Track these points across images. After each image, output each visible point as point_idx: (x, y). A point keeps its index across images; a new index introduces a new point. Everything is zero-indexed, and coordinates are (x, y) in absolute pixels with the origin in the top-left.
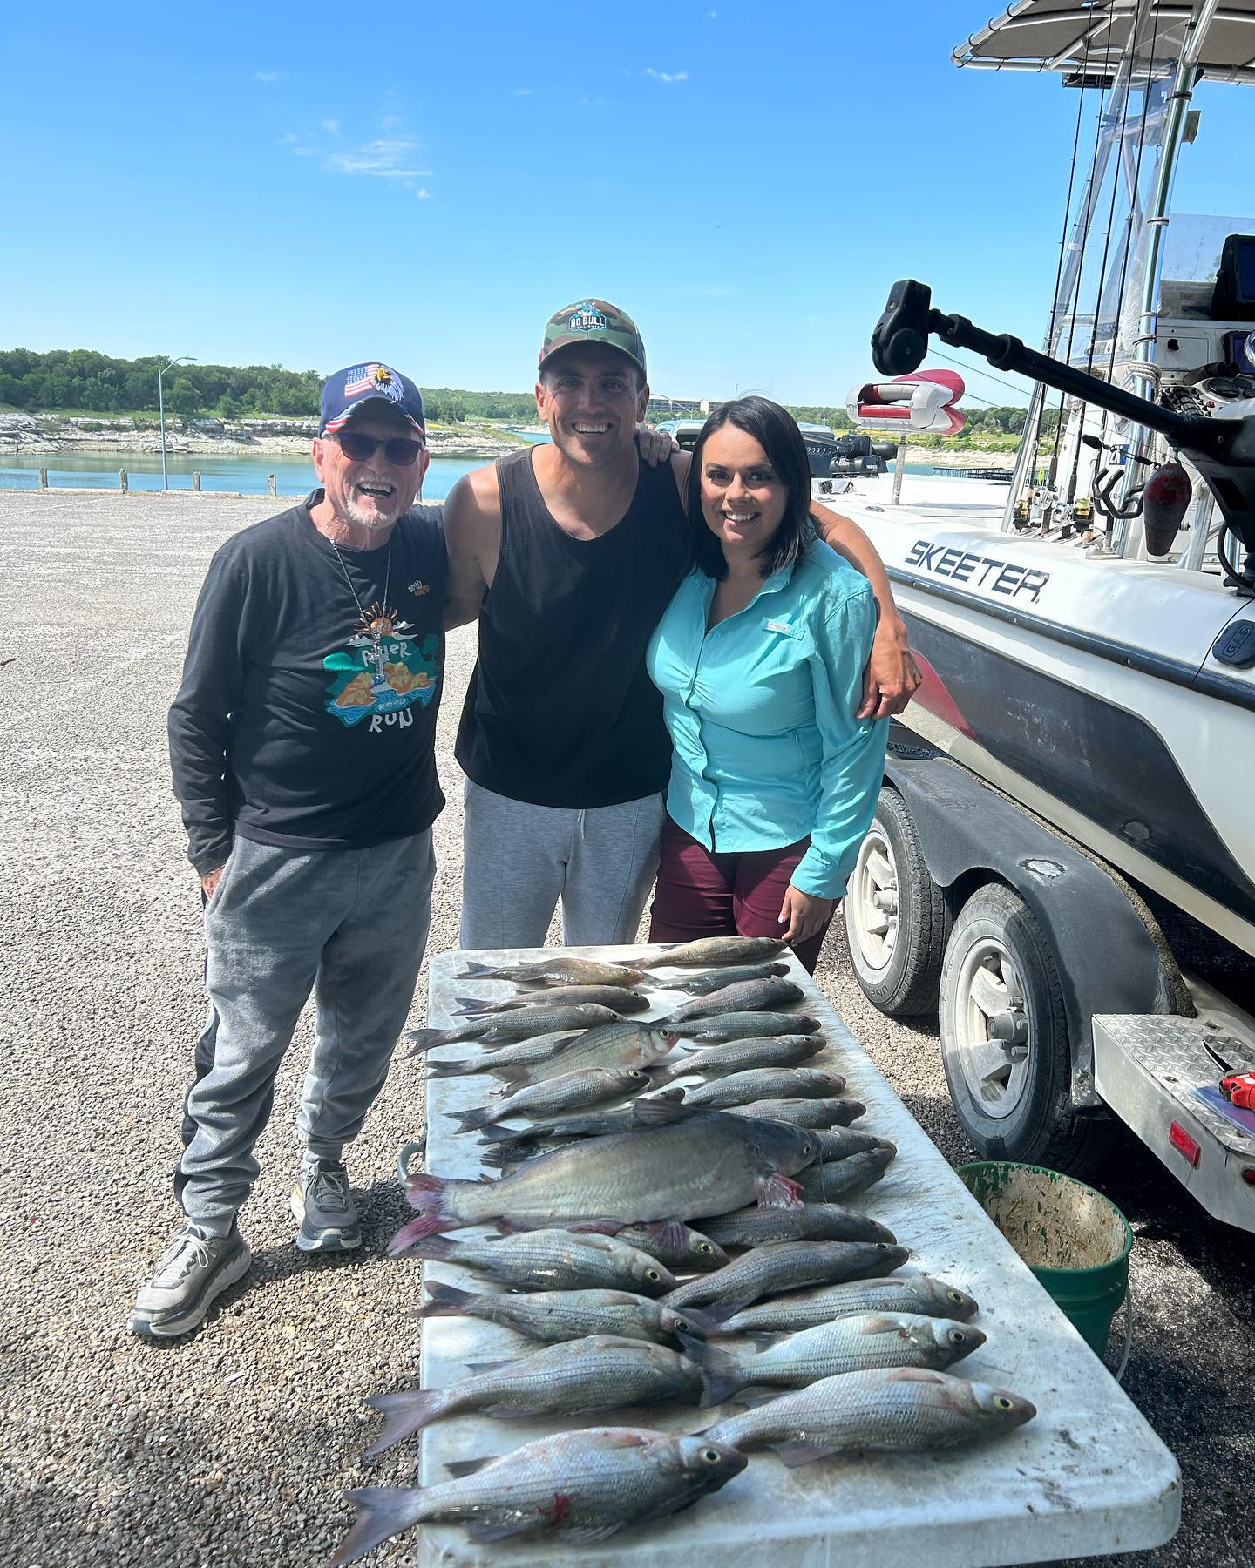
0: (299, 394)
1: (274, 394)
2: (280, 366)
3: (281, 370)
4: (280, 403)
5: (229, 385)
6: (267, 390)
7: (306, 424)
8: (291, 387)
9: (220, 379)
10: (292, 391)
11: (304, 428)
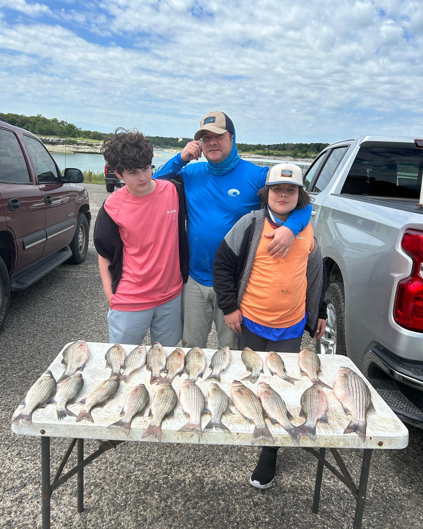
0: (48, 127)
1: (37, 126)
2: (41, 115)
3: (41, 116)
4: (40, 130)
5: (17, 122)
6: (34, 125)
7: (51, 139)
8: (45, 124)
9: (13, 119)
10: (45, 125)
11: (50, 141)
